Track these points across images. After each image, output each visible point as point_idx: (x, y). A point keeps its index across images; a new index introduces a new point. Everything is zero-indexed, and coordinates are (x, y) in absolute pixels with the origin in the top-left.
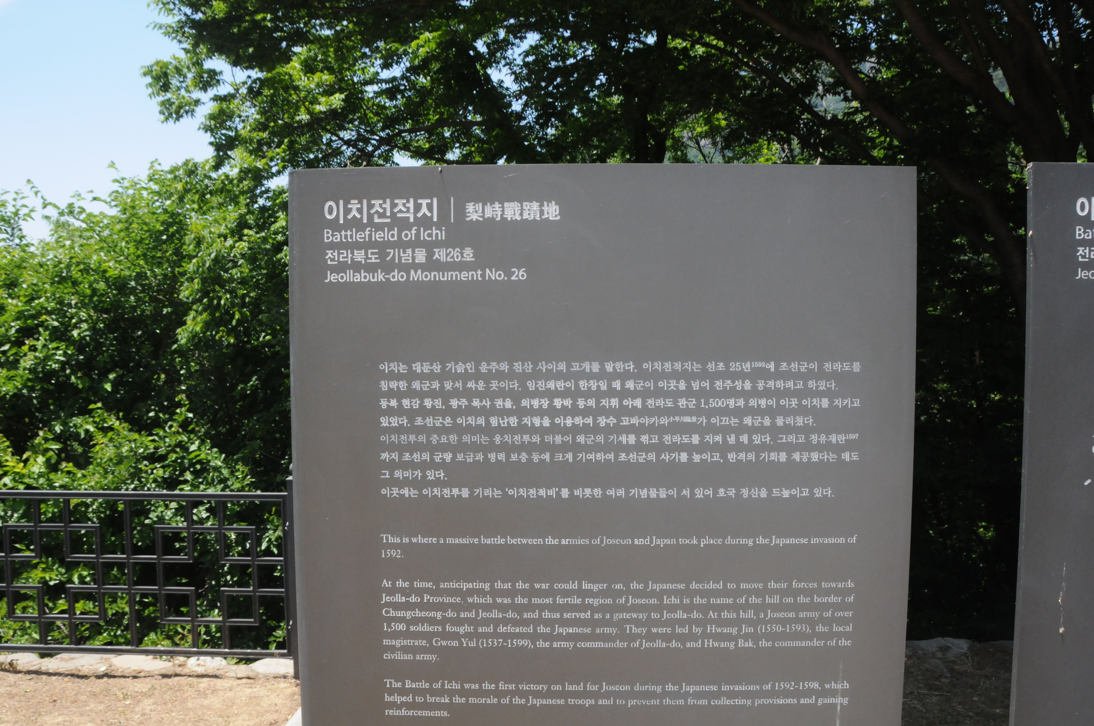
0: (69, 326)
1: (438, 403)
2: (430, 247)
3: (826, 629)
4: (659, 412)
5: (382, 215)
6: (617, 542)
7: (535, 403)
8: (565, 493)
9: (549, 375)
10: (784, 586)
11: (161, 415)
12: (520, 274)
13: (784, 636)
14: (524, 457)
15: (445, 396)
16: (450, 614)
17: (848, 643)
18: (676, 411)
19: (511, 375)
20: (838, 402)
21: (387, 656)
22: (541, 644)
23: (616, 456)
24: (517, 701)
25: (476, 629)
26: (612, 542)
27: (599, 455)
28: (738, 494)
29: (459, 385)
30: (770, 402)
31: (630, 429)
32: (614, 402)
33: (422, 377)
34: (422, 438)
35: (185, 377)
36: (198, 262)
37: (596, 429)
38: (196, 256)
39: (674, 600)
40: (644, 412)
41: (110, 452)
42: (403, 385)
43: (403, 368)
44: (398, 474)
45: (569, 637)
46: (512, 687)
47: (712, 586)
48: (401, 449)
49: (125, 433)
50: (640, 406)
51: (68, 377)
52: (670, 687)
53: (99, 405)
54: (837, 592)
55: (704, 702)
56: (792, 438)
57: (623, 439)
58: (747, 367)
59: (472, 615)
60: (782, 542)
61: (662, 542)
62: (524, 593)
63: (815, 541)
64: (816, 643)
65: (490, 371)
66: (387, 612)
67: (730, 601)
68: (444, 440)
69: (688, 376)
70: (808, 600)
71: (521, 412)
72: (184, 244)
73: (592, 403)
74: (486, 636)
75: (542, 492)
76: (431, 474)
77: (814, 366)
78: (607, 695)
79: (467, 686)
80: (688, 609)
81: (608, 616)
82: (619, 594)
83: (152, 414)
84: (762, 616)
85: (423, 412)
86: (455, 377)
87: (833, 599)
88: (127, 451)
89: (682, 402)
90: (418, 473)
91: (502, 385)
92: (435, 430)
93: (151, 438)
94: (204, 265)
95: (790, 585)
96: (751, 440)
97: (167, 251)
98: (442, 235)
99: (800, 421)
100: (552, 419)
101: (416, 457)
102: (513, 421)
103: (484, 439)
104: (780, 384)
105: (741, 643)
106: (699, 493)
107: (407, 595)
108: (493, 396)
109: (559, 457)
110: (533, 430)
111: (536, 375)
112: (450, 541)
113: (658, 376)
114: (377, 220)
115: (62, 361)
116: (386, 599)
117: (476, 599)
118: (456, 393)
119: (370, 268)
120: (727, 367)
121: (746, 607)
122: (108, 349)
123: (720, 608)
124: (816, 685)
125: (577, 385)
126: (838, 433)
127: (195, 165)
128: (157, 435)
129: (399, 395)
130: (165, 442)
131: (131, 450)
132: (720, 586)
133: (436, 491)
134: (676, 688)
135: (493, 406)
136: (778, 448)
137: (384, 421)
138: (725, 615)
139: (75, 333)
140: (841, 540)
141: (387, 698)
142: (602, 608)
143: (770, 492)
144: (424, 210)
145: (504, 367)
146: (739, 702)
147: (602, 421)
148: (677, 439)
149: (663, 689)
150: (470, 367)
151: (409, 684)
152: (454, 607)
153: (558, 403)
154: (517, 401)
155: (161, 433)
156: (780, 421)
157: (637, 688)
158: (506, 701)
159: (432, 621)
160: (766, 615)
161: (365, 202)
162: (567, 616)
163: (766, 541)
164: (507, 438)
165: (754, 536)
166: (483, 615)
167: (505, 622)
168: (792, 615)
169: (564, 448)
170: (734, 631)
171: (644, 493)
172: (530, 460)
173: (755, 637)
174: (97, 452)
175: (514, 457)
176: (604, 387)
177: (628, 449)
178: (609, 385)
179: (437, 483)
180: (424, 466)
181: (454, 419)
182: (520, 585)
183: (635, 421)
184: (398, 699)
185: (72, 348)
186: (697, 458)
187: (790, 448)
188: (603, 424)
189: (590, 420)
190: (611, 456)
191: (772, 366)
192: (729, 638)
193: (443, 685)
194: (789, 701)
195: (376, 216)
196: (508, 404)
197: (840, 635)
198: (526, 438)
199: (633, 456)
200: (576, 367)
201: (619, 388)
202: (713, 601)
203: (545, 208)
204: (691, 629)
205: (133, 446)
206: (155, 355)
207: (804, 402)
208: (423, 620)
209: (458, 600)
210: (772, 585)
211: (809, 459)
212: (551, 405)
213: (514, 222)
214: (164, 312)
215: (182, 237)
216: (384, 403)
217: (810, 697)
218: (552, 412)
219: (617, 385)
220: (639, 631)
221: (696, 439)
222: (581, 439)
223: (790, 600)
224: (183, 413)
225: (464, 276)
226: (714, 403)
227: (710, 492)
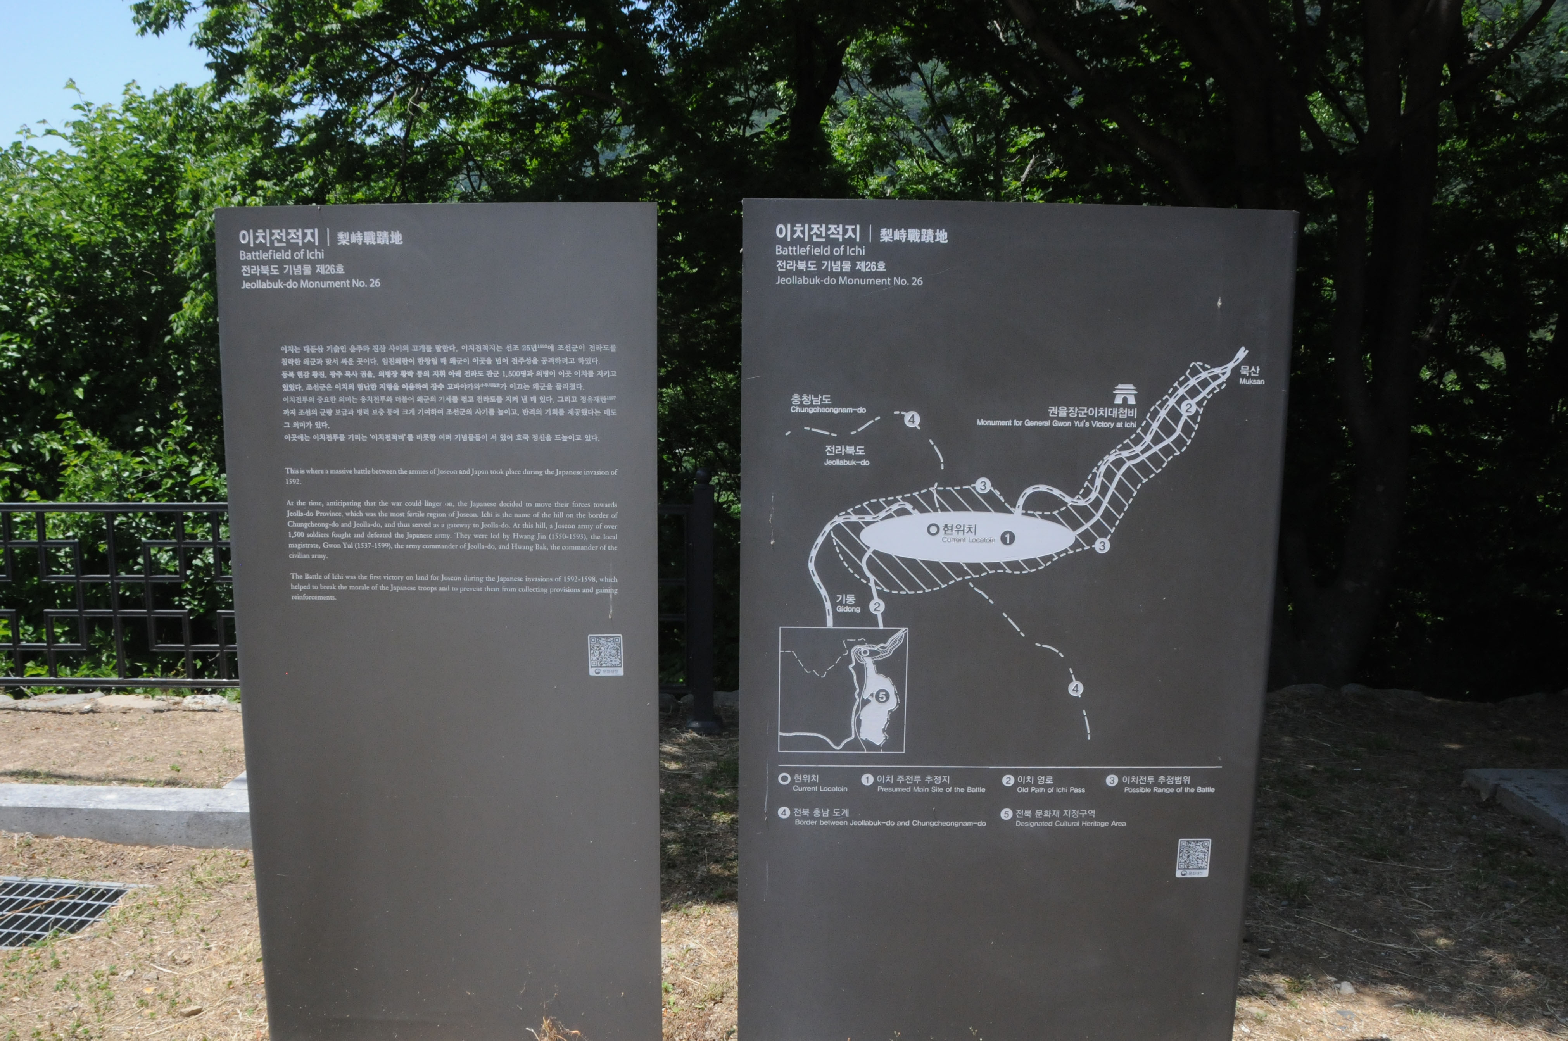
0: (24, 309)
1: (322, 374)
2: (313, 263)
3: (598, 538)
4: (474, 380)
5: (280, 241)
6: (447, 472)
7: (388, 374)
8: (410, 437)
9: (398, 354)
10: (566, 505)
11: (152, 430)
12: (376, 283)
13: (567, 542)
14: (381, 412)
15: (327, 369)
16: (334, 525)
17: (615, 548)
18: (485, 379)
19: (371, 354)
20: (600, 373)
21: (292, 556)
22: (398, 546)
23: (445, 411)
24: (383, 588)
25: (352, 536)
26: (444, 472)
27: (433, 410)
28: (531, 439)
29: (336, 361)
30: (551, 373)
31: (454, 392)
32: (443, 373)
33: (311, 356)
34: (312, 399)
35: (184, 382)
36: (194, 224)
37: (430, 392)
38: (192, 216)
39: (489, 515)
40: (463, 380)
41: (86, 476)
42: (297, 361)
43: (297, 350)
44: (296, 425)
45: (417, 541)
46: (379, 578)
47: (514, 504)
48: (297, 406)
49: (105, 451)
50: (460, 376)
51: (25, 381)
52: (489, 579)
53: (70, 414)
54: (605, 510)
55: (513, 590)
56: (567, 399)
57: (449, 399)
58: (534, 348)
59: (349, 525)
60: (563, 473)
61: (479, 473)
62: (384, 509)
63: (587, 473)
64: (591, 548)
65: (357, 351)
66: (291, 524)
67: (528, 516)
68: (326, 400)
69: (493, 355)
70: (584, 516)
71: (378, 380)
72: (177, 198)
73: (427, 373)
74: (360, 540)
75: (395, 437)
76: (318, 425)
77: (582, 347)
78: (446, 584)
79: (347, 577)
80: (499, 521)
81: (443, 526)
82: (450, 510)
83: (139, 429)
84: (551, 527)
85: (312, 381)
86: (333, 356)
87: (602, 516)
88: (107, 475)
89: (490, 373)
90: (310, 424)
91: (365, 361)
92: (320, 393)
93: (139, 459)
94: (203, 228)
95: (570, 505)
96: (538, 400)
97: (154, 208)
98: (322, 255)
99: (573, 387)
100: (400, 385)
101: (308, 412)
102: (374, 387)
103: (354, 400)
104: (558, 360)
105: (537, 547)
106: (503, 438)
107: (305, 512)
108: (359, 369)
109: (406, 412)
110: (387, 393)
111: (389, 354)
112: (333, 472)
113: (472, 354)
114: (276, 244)
115: (17, 358)
116: (290, 514)
117: (352, 514)
118: (334, 367)
119: (273, 279)
120: (520, 347)
121: (540, 520)
122: (78, 343)
123: (521, 521)
124: (593, 579)
125: (416, 361)
126: (601, 395)
127: (189, 92)
128: (147, 454)
129: (295, 369)
130: (157, 465)
131: (113, 474)
132: (521, 505)
133: (323, 437)
134: (493, 579)
135: (359, 376)
136: (558, 406)
137: (285, 388)
138: (525, 526)
139: (33, 320)
140: (606, 473)
141: (293, 587)
142: (439, 520)
143: (553, 438)
144: (309, 237)
145: (367, 348)
146: (538, 590)
147: (435, 387)
148: (486, 399)
149: (484, 579)
150: (343, 349)
151: (307, 577)
152: (337, 520)
153: (404, 374)
154: (375, 373)
155: (153, 453)
156: (559, 387)
157: (466, 579)
158: (375, 588)
159: (322, 530)
160: (554, 526)
161: (268, 231)
162: (415, 525)
163: (552, 473)
164: (370, 399)
165: (544, 469)
166: (356, 525)
167: (373, 530)
168: (573, 527)
169: (409, 405)
170: (532, 538)
171: (465, 438)
172: (386, 414)
173: (548, 543)
174: (69, 476)
175: (375, 412)
176: (435, 363)
177: (453, 406)
178: (439, 361)
179: (323, 431)
180: (313, 419)
181: (333, 385)
182: (382, 504)
183: (457, 386)
184: (301, 588)
185: (29, 341)
186: (501, 413)
187: (567, 406)
188: (435, 389)
189: (426, 386)
190: (441, 411)
191: (552, 347)
192: (529, 543)
193: (331, 576)
194: (574, 590)
195: (276, 242)
196: (370, 375)
197: (608, 542)
198: (383, 398)
199: (456, 412)
200: (415, 349)
201: (445, 363)
202: (516, 515)
203: (392, 236)
204: (501, 535)
205: (116, 468)
206: (142, 351)
207: (576, 373)
208: (316, 530)
209: (340, 514)
210: (558, 504)
211: (581, 414)
212: (399, 376)
213: (371, 246)
214: (153, 291)
215: (173, 188)
216: (285, 375)
217: (590, 588)
218: (400, 380)
219: (444, 361)
220: (465, 536)
221: (499, 399)
222: (420, 399)
223: (571, 516)
224: (181, 427)
225: (337, 284)
226: (512, 374)
227: (511, 437)
